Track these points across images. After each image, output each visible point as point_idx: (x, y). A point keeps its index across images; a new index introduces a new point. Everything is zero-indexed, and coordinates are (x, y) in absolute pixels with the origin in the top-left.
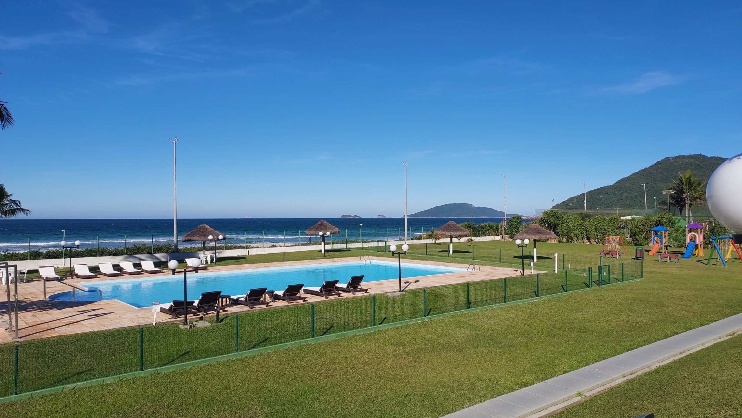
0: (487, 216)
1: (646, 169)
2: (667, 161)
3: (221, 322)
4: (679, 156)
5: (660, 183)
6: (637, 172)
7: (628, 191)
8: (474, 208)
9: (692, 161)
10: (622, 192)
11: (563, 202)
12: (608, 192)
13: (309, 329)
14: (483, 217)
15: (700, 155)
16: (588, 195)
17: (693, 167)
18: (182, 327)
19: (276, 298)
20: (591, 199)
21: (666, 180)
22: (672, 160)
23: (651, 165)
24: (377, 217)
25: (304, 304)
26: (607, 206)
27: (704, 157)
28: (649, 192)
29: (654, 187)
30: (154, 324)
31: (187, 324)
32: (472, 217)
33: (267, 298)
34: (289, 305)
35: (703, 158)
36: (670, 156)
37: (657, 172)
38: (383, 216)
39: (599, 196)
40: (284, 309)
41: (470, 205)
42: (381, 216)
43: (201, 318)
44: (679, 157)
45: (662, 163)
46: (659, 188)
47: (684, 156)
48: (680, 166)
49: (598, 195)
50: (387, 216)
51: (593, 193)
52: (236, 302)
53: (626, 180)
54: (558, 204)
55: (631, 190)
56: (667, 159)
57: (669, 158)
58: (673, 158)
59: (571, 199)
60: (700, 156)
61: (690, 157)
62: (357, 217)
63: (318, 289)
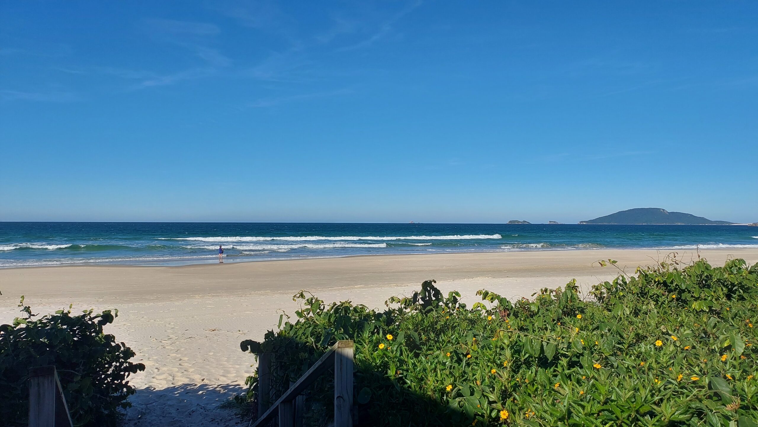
0: (683, 223)
8: (667, 213)
14: (679, 224)
24: (548, 223)
32: (665, 224)
38: (554, 222)
41: (662, 210)
42: (552, 222)
50: (560, 222)
62: (526, 223)
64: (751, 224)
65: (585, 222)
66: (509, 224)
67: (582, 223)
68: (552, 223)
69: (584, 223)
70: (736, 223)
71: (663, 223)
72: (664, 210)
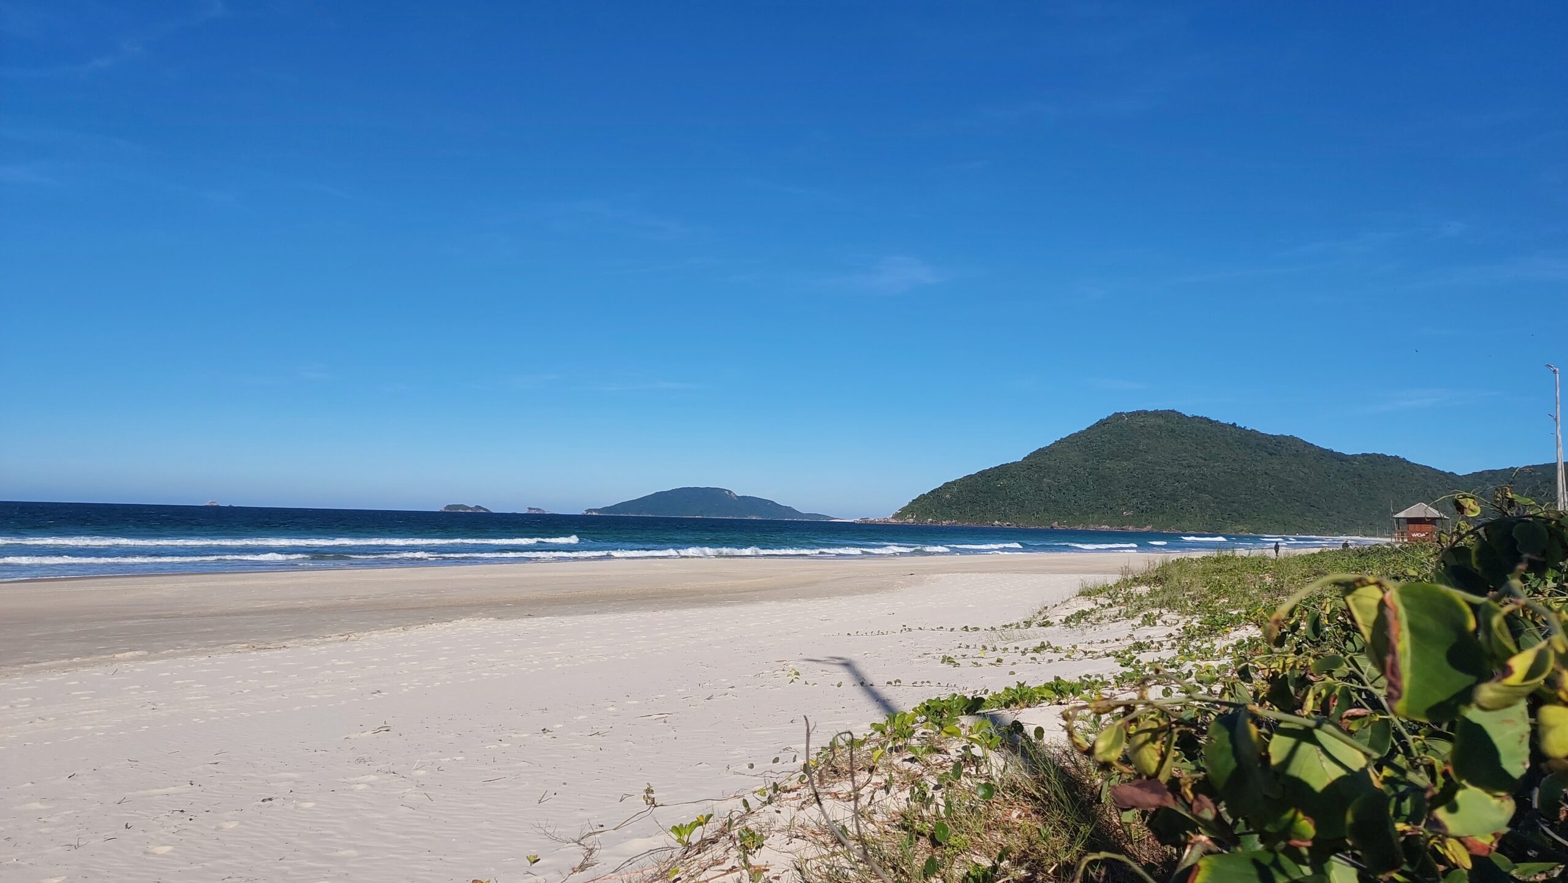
0: (760, 516)
2: (1117, 421)
6: (1065, 439)
7: (1052, 475)
8: (737, 499)
9: (1161, 422)
10: (1041, 475)
11: (932, 491)
12: (1015, 474)
14: (754, 518)
15: (1173, 411)
16: (980, 479)
17: (1163, 434)
20: (985, 489)
21: (1118, 457)
22: (1126, 419)
23: (1089, 426)
24: (526, 511)
26: (1015, 501)
27: (1181, 416)
28: (1090, 477)
29: (1098, 469)
32: (732, 518)
35: (1178, 417)
37: (1103, 440)
38: (538, 510)
39: (998, 482)
41: (727, 492)
42: (534, 509)
44: (1138, 413)
46: (1106, 470)
47: (1146, 412)
48: (1141, 431)
49: (998, 480)
50: (548, 511)
51: (987, 475)
53: (1047, 454)
54: (924, 495)
55: (1057, 473)
56: (1118, 416)
57: (1121, 413)
58: (1128, 414)
59: (947, 486)
60: (1173, 413)
61: (1157, 414)
62: (482, 511)
64: (858, 520)
65: (595, 510)
66: (445, 512)
67: (589, 514)
68: (533, 512)
69: (594, 514)
70: (837, 519)
71: (729, 516)
72: (730, 492)
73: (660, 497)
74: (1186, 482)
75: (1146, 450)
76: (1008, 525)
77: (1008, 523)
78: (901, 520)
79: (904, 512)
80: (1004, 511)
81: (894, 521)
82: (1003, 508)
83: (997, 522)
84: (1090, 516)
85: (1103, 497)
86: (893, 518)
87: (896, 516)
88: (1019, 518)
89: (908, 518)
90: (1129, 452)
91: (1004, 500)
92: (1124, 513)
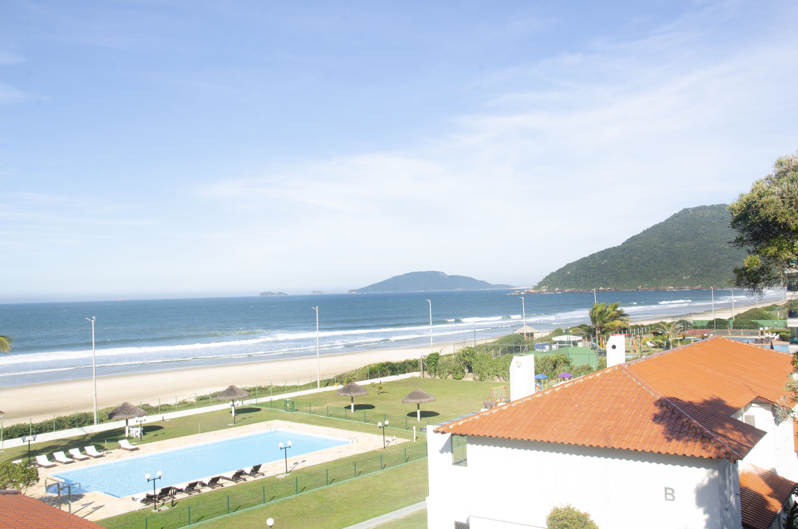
1: (661, 224)
2: (686, 214)
3: (174, 506)
4: (699, 207)
5: (677, 242)
7: (639, 254)
9: (715, 213)
12: (614, 255)
13: (226, 509)
15: (724, 205)
16: (590, 260)
17: (716, 222)
18: (153, 511)
19: (203, 485)
20: (594, 266)
21: (684, 239)
22: (691, 212)
23: (666, 219)
24: (312, 293)
25: (222, 489)
26: (613, 273)
28: (664, 254)
29: (670, 248)
30: (137, 510)
31: (156, 509)
33: (198, 486)
34: (212, 491)
36: (689, 207)
37: (674, 228)
40: (209, 494)
41: (441, 274)
43: (163, 504)
45: (679, 216)
46: (676, 248)
47: (705, 207)
48: (701, 220)
49: (603, 259)
51: (596, 256)
52: (181, 491)
53: (637, 239)
55: (642, 252)
56: (686, 211)
58: (693, 209)
59: (569, 266)
61: (713, 207)
63: (230, 477)
65: (355, 291)
67: (351, 293)
68: (316, 293)
69: (354, 293)
72: (443, 273)
73: (396, 280)
74: (726, 254)
75: (703, 233)
76: (609, 290)
77: (609, 288)
78: (538, 290)
79: (541, 284)
80: (606, 280)
81: (533, 291)
82: (605, 279)
83: (601, 288)
84: (663, 280)
85: (673, 267)
86: (533, 289)
87: (535, 288)
88: (616, 284)
89: (543, 289)
90: (692, 236)
91: (607, 273)
92: (684, 277)
